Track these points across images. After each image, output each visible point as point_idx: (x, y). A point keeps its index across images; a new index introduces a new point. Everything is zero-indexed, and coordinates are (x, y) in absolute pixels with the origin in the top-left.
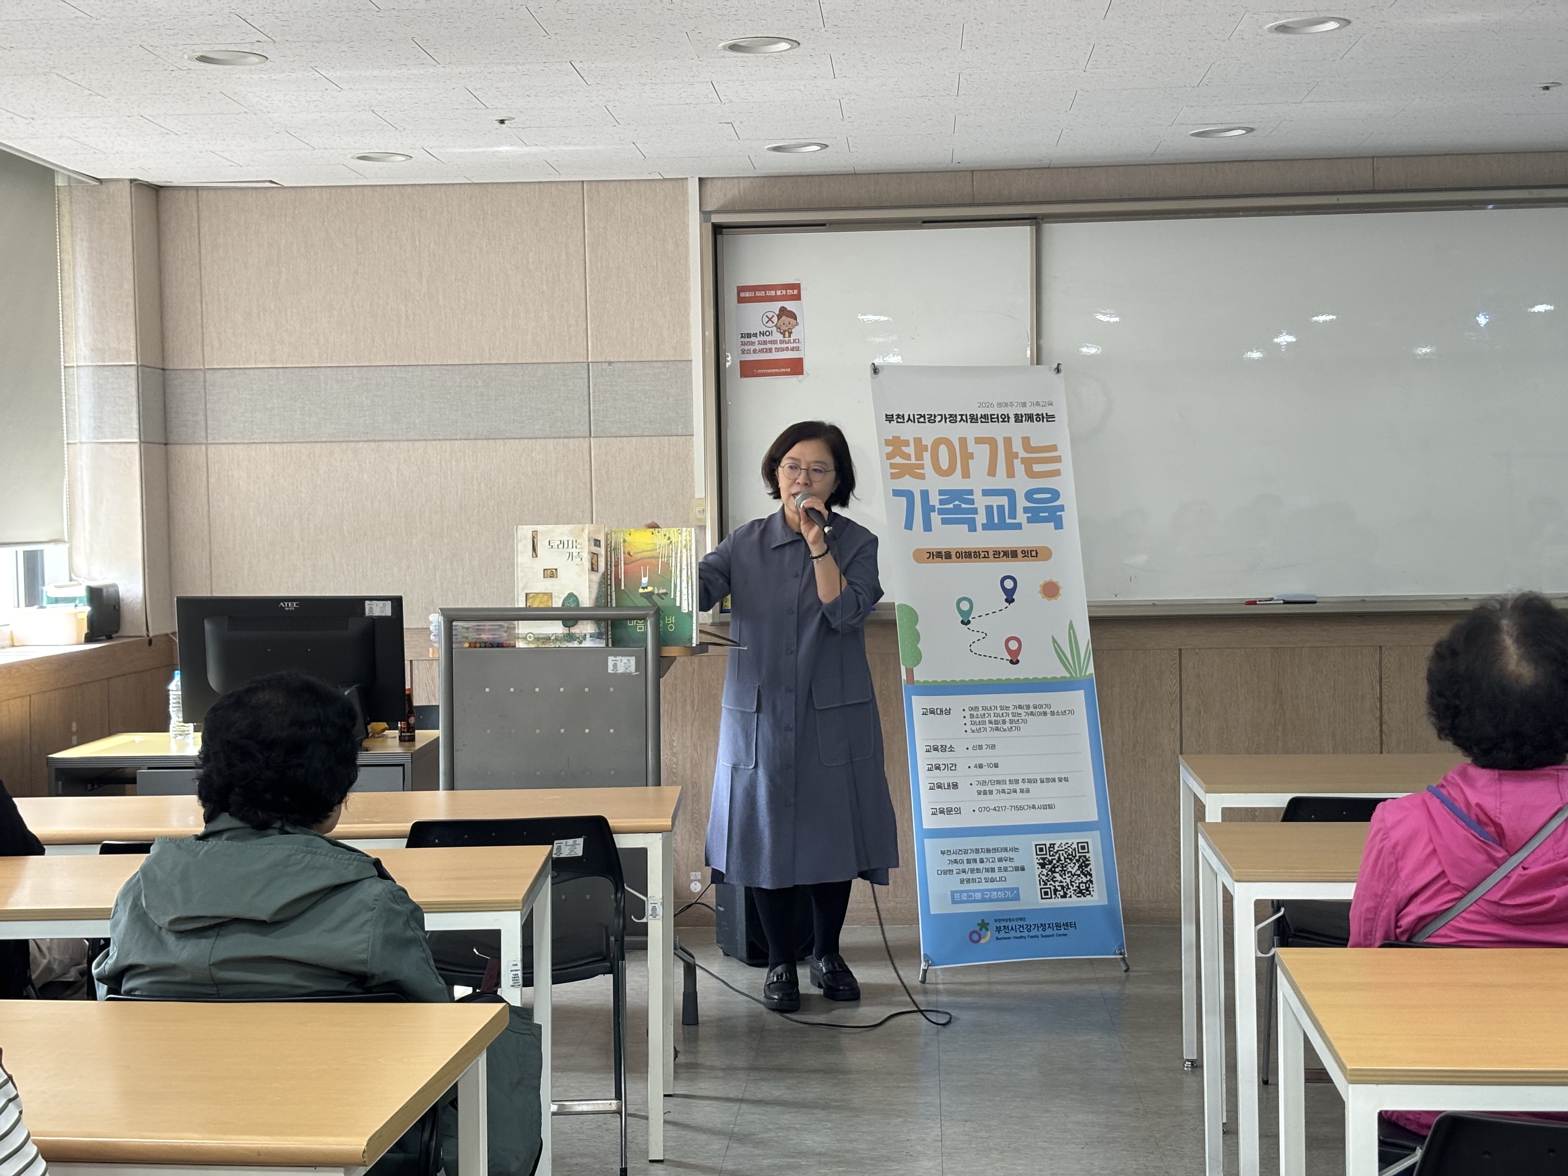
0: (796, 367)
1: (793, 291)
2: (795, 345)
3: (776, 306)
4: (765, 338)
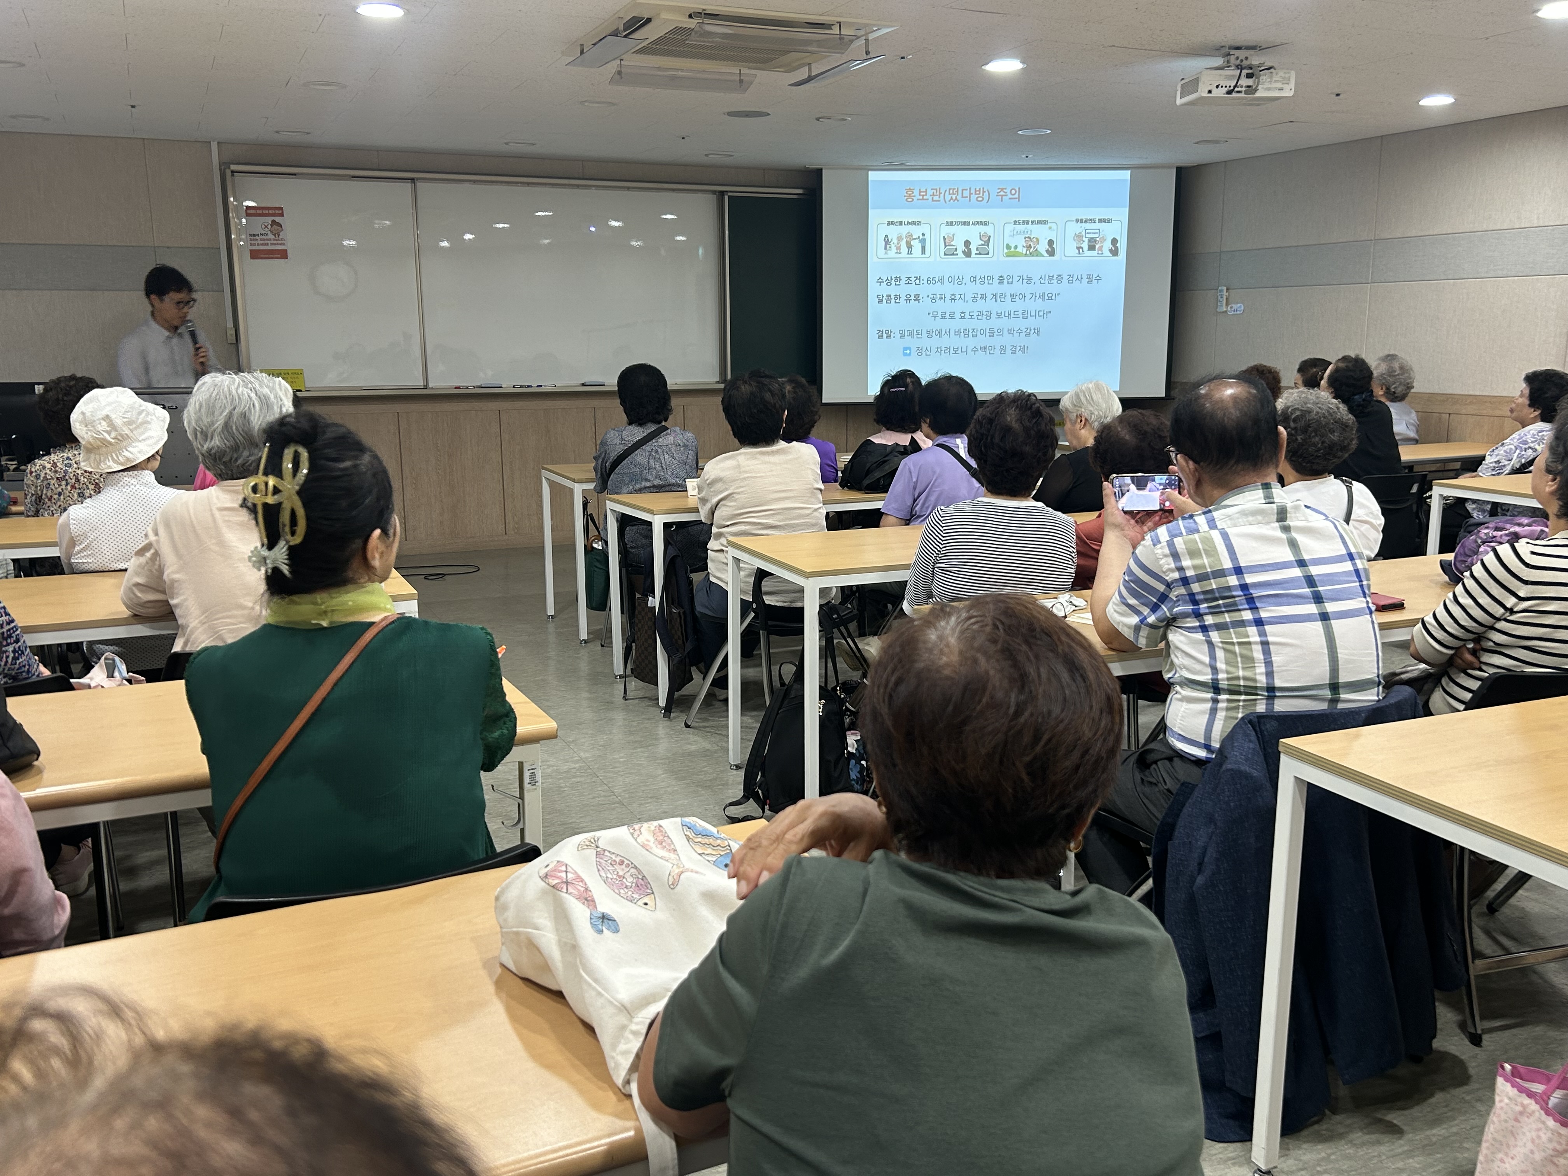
1: (279, 211)
2: (282, 242)
3: (269, 220)
4: (264, 237)
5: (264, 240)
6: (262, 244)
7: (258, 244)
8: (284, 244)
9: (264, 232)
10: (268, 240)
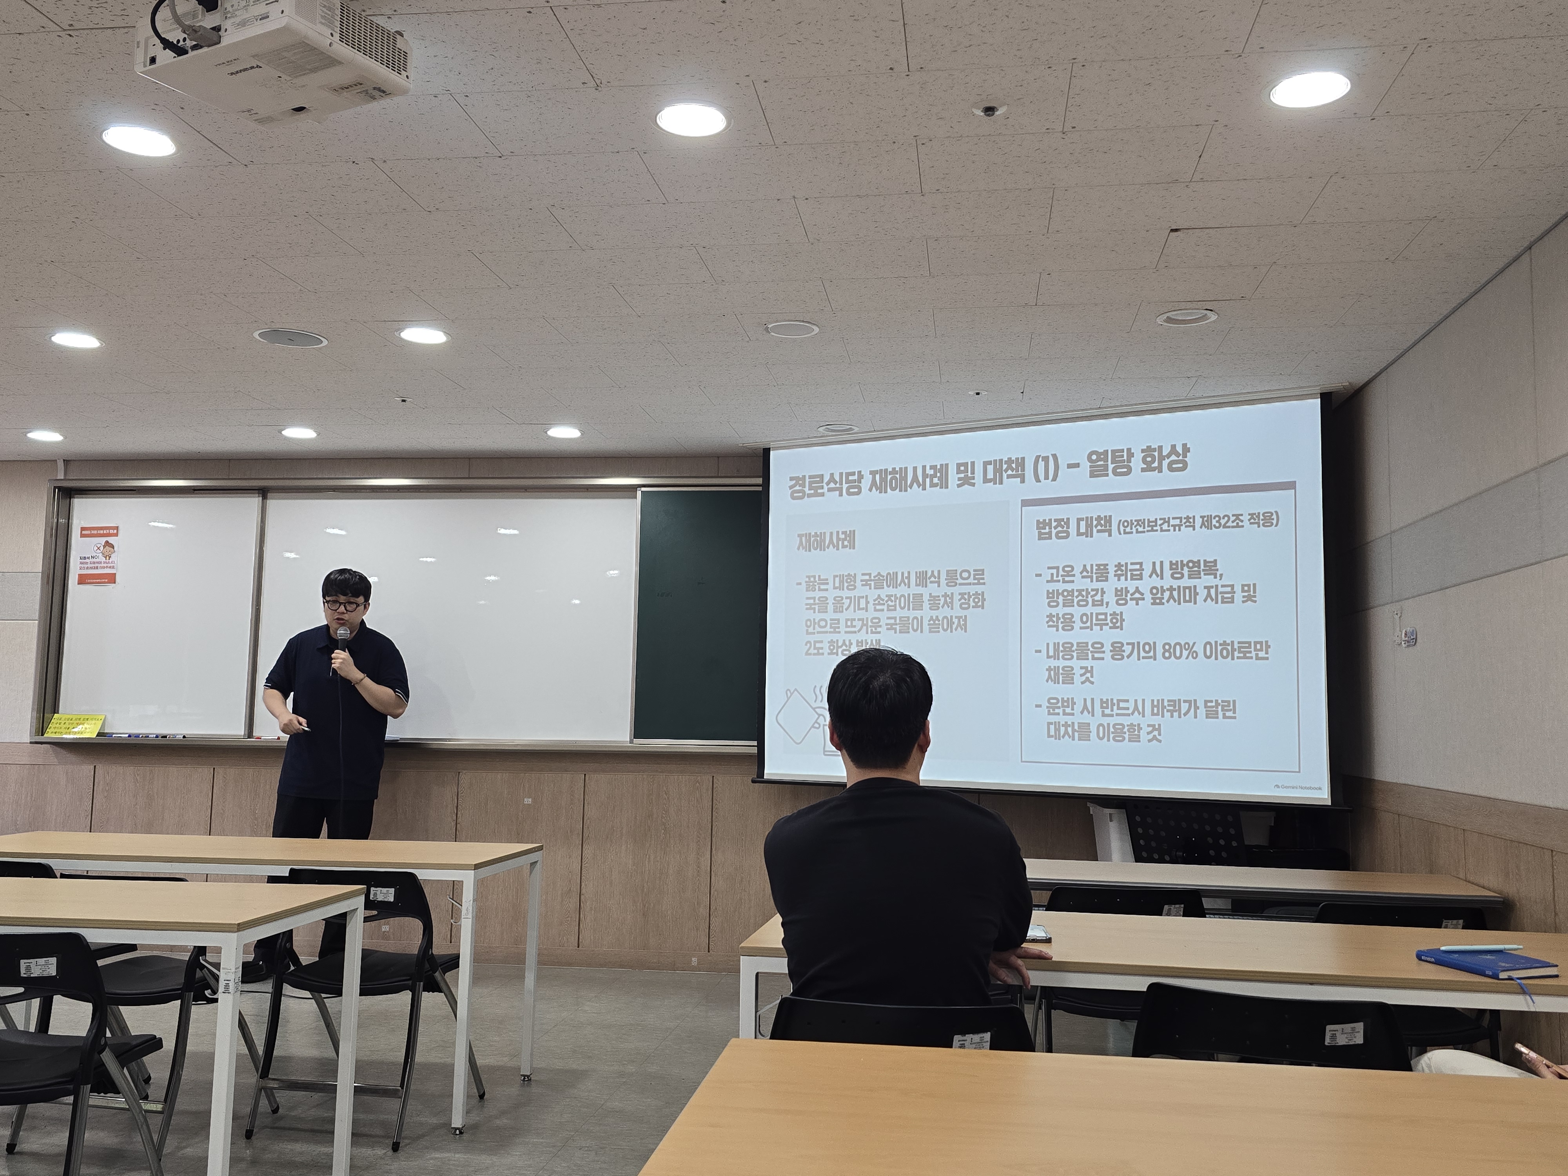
0: (111, 579)
1: (114, 531)
2: (112, 565)
3: (103, 540)
4: (94, 560)
5: (94, 563)
6: (91, 568)
7: (87, 568)
8: (113, 567)
9: (94, 555)
10: (98, 563)
